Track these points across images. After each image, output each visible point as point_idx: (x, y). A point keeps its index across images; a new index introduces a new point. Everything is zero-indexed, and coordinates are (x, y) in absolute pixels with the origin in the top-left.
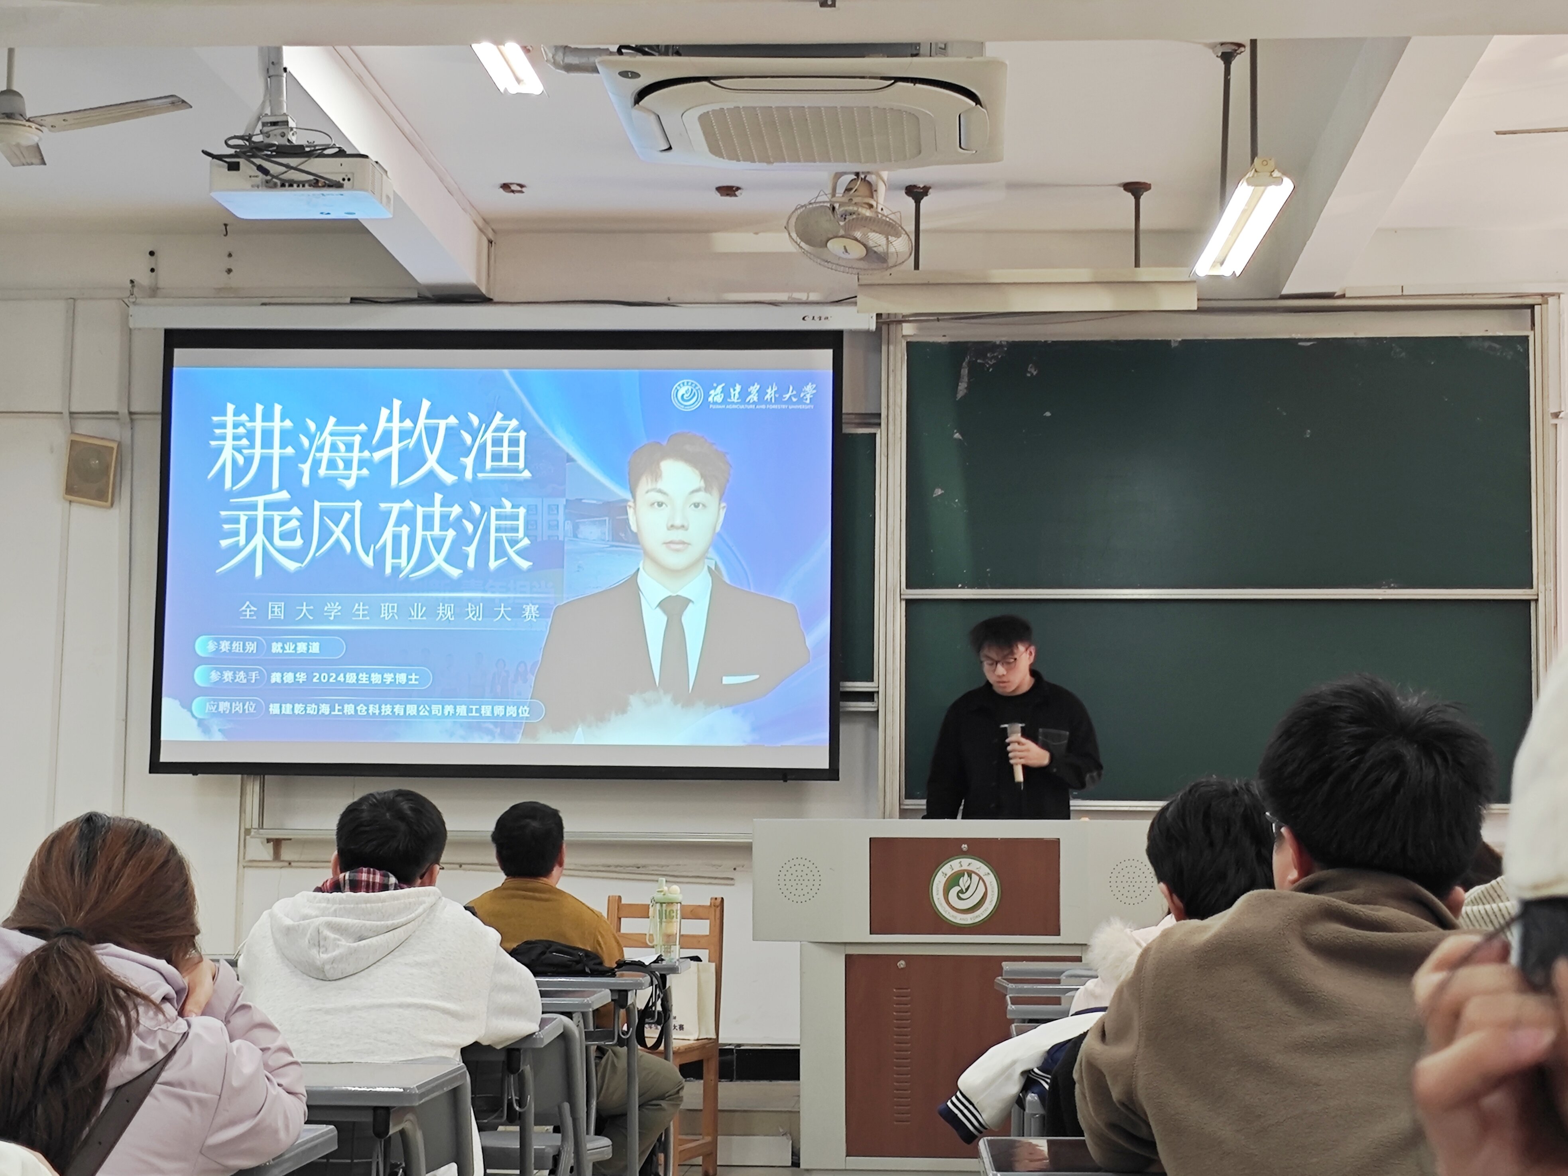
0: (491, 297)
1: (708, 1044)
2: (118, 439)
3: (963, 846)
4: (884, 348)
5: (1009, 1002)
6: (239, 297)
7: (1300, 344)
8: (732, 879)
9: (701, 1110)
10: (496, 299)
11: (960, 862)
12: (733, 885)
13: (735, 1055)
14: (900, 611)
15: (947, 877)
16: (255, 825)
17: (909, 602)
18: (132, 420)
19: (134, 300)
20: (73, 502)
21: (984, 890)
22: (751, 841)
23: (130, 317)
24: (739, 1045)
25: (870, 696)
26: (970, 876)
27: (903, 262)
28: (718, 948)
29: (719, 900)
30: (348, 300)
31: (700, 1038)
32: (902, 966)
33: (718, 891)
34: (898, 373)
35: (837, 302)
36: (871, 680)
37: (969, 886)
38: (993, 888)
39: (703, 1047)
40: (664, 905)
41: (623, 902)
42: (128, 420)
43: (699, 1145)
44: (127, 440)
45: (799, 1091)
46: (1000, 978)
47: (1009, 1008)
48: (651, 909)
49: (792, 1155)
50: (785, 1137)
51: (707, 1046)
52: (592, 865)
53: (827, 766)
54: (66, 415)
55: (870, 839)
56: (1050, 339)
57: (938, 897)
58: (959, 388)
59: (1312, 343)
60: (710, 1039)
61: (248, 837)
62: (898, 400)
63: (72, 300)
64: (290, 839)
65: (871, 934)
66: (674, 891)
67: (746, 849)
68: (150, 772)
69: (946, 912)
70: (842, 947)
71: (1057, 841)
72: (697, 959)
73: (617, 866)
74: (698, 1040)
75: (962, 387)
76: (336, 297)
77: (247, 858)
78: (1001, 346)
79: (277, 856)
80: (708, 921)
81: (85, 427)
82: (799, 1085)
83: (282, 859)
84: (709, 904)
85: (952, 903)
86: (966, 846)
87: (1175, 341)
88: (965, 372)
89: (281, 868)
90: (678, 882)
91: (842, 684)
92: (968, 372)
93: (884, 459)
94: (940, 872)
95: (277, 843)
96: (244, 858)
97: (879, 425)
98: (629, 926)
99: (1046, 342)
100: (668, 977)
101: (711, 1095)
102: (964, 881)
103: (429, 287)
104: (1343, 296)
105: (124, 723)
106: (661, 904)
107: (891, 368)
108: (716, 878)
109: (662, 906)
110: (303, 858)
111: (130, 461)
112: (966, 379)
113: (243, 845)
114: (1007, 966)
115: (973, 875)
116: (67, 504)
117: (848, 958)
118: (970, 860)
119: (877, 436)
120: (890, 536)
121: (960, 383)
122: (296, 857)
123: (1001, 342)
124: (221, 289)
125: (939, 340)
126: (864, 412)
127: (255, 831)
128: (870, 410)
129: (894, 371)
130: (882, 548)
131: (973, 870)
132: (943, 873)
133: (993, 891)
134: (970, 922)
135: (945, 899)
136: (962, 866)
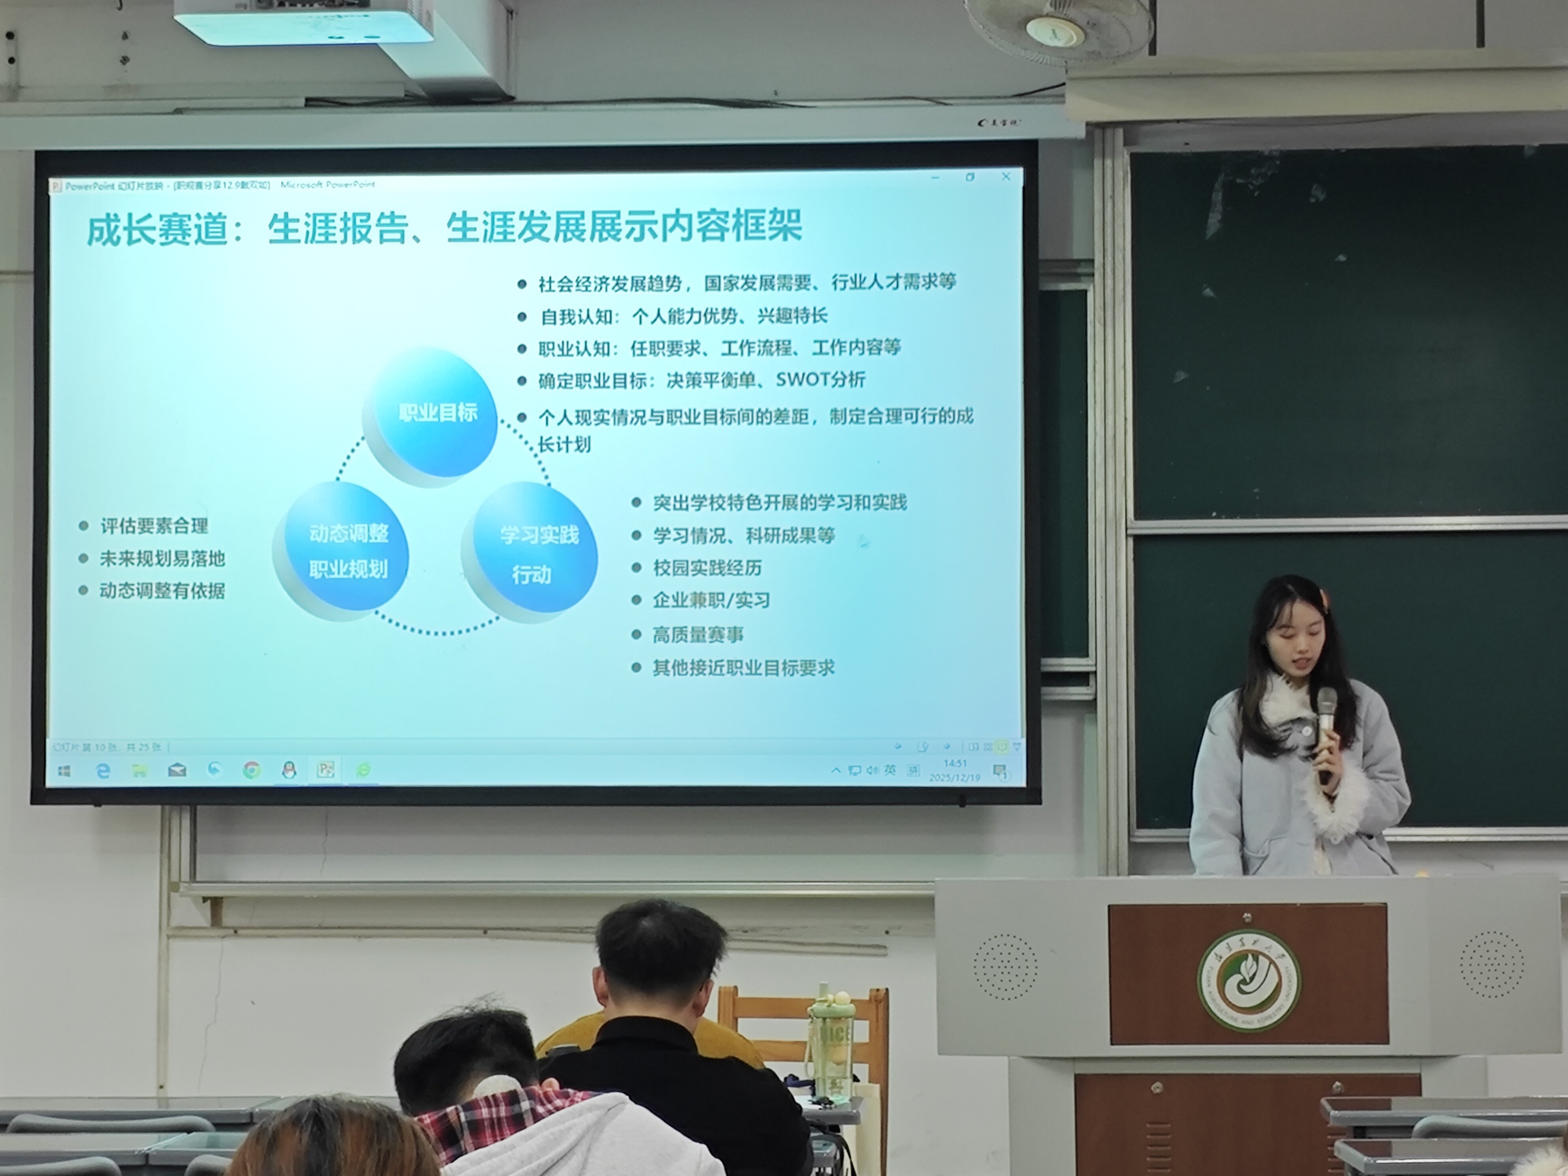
0: (512, 94)
3: (1246, 915)
4: (1097, 163)
6: (141, 101)
8: (886, 946)
10: (519, 98)
11: (1241, 940)
12: (885, 955)
14: (1125, 553)
15: (1222, 961)
16: (185, 876)
17: (1139, 540)
21: (1277, 980)
25: (1082, 678)
26: (1256, 959)
28: (882, 1062)
29: (882, 990)
30: (302, 102)
32: (1158, 1091)
34: (1119, 199)
36: (1086, 655)
37: (1254, 975)
38: (1290, 976)
40: (826, 1021)
41: (741, 994)
53: (1023, 784)
55: (1109, 906)
56: (1343, 146)
57: (1210, 989)
58: (1210, 221)
61: (173, 896)
62: (1119, 241)
64: (235, 897)
65: (1112, 1044)
68: (32, 803)
69: (1221, 1011)
70: (1070, 1064)
71: (1383, 908)
75: (1214, 220)
76: (283, 98)
77: (174, 923)
78: (1271, 157)
79: (216, 919)
80: (867, 1023)
83: (224, 925)
84: (867, 998)
85: (1228, 996)
86: (1249, 915)
88: (1218, 197)
89: (224, 937)
91: (1043, 660)
92: (1223, 198)
93: (1099, 328)
94: (1212, 953)
95: (216, 903)
96: (168, 925)
97: (1093, 275)
99: (1337, 151)
102: (1248, 967)
103: (424, 84)
107: (1109, 192)
108: (859, 946)
110: (256, 922)
112: (1219, 207)
113: (167, 907)
115: (1261, 957)
117: (1080, 1081)
118: (1256, 937)
119: (1089, 294)
120: (1110, 442)
121: (1211, 215)
122: (244, 922)
123: (1271, 151)
124: (114, 88)
125: (1179, 150)
126: (1068, 257)
127: (185, 887)
128: (1078, 253)
129: (1113, 197)
130: (1098, 461)
131: (1260, 950)
132: (1216, 955)
133: (1290, 981)
134: (1256, 1025)
135: (1219, 992)
136: (1243, 945)
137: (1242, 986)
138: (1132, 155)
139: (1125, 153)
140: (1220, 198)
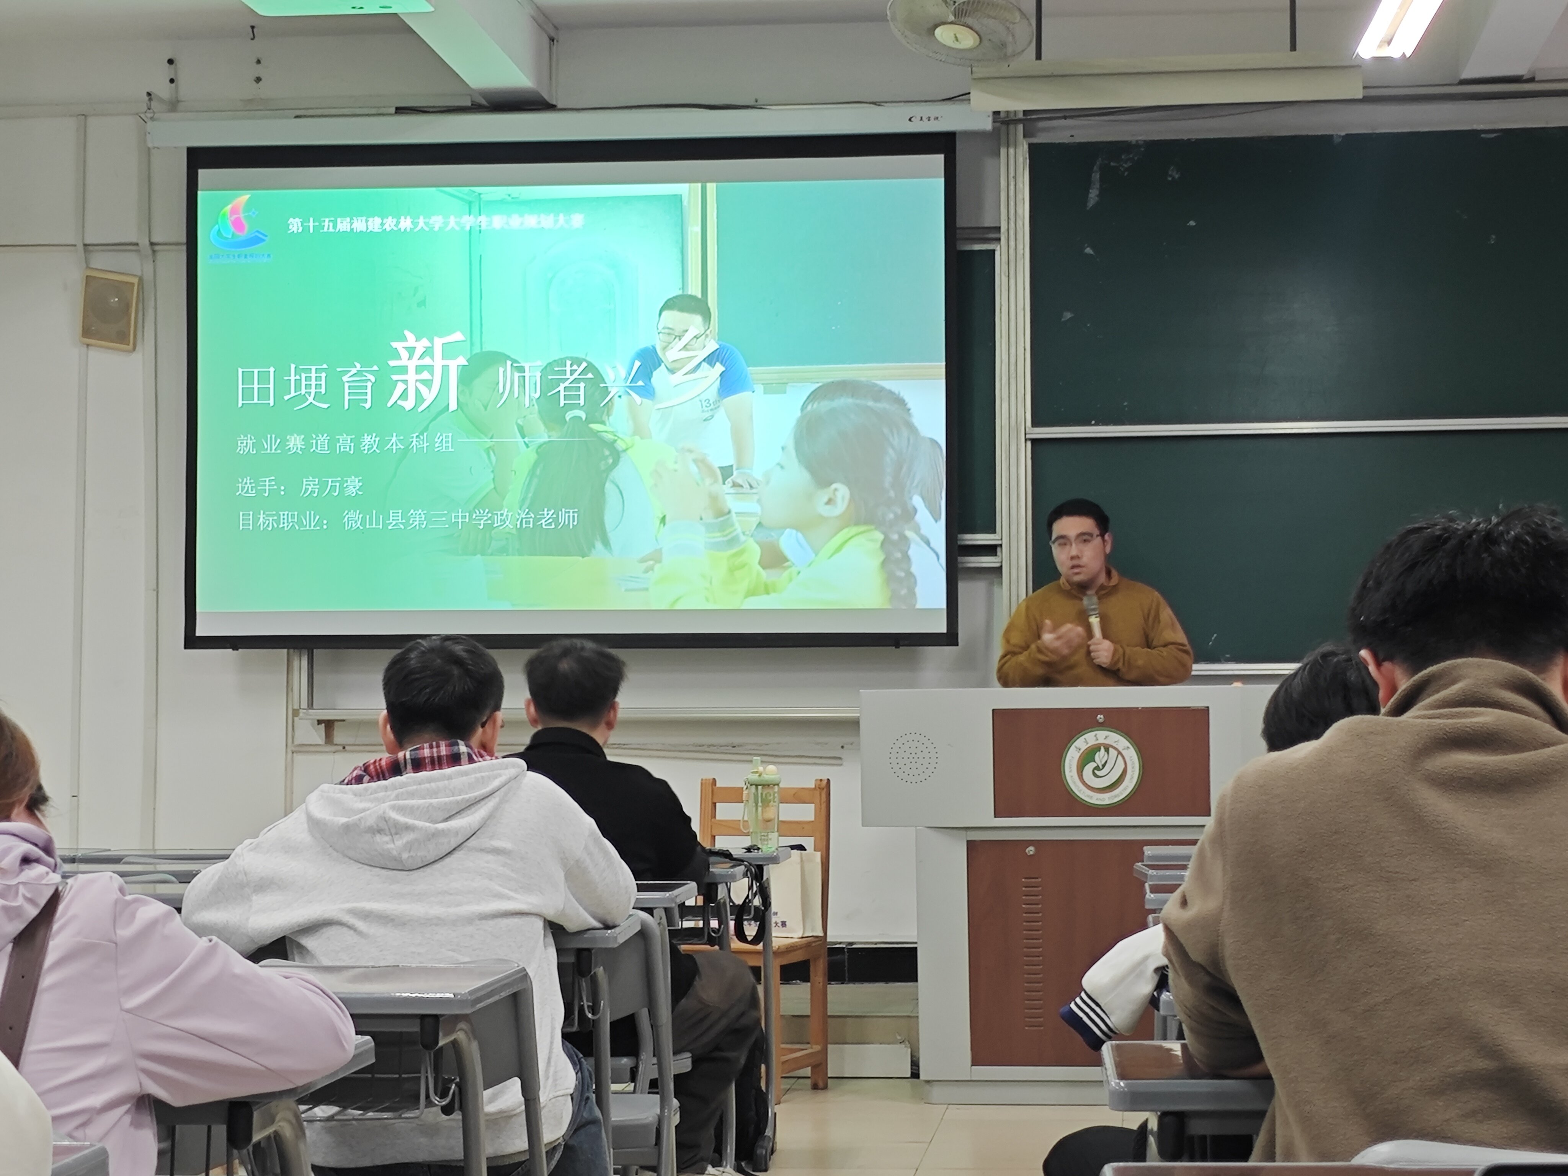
0: (554, 103)
1: (815, 942)
2: (139, 274)
3: (1099, 716)
4: (1003, 151)
5: (1148, 891)
6: (273, 110)
7: (1483, 136)
8: (840, 758)
9: (808, 1016)
10: (559, 106)
11: (1096, 736)
12: (841, 765)
13: (847, 954)
14: (1025, 453)
15: (1081, 751)
16: (304, 704)
17: (1034, 442)
18: (154, 251)
19: (151, 115)
20: (92, 345)
21: (1123, 766)
22: (858, 715)
23: (148, 135)
24: (851, 944)
25: (991, 550)
26: (1107, 750)
27: (1023, 51)
28: (824, 835)
29: (825, 782)
30: (393, 110)
31: (806, 935)
32: (1031, 853)
33: (823, 772)
34: (1019, 180)
35: (949, 99)
36: (994, 531)
37: (1106, 762)
38: (1133, 763)
39: (808, 945)
40: (760, 787)
41: (718, 785)
42: (150, 252)
43: (807, 1055)
44: (148, 276)
45: (917, 994)
46: (1140, 864)
47: (1147, 896)
48: (745, 792)
49: (912, 1065)
50: (903, 1045)
51: (814, 945)
52: (683, 745)
53: (944, 630)
54: (80, 247)
55: (993, 710)
56: (1194, 136)
57: (1071, 774)
58: (1090, 196)
59: (1495, 135)
60: (817, 937)
61: (296, 719)
62: (1020, 211)
63: (83, 117)
64: (344, 720)
65: (995, 817)
66: (771, 772)
67: (854, 724)
68: (185, 648)
69: (1080, 791)
70: (963, 833)
71: (1206, 710)
72: (801, 848)
73: (709, 746)
74: (802, 938)
75: (1093, 195)
76: (379, 108)
77: (297, 742)
78: (1137, 145)
79: (329, 739)
80: (813, 805)
81: (101, 261)
82: (917, 987)
83: (335, 743)
84: (814, 786)
85: (1085, 780)
86: (1102, 716)
87: (1340, 136)
88: (1096, 176)
89: (334, 752)
90: (775, 763)
91: (960, 536)
92: (1100, 178)
93: (1005, 279)
94: (1073, 746)
95: (329, 725)
96: (293, 743)
97: (999, 239)
98: (725, 811)
99: (1189, 140)
100: (765, 868)
101: (820, 1000)
102: (1100, 756)
103: (484, 94)
104: (1532, 80)
105: (155, 593)
106: (757, 785)
107: (1012, 174)
108: (821, 758)
109: (757, 789)
110: (357, 741)
111: (153, 299)
112: (1097, 185)
113: (291, 728)
114: (1148, 851)
115: (1111, 749)
116: (84, 348)
117: (971, 846)
118: (1106, 733)
119: (996, 252)
120: (1012, 368)
121: (1091, 191)
122: (351, 740)
123: (1137, 141)
124: (250, 101)
125: (1066, 141)
126: (981, 226)
127: (304, 713)
128: (988, 223)
129: (1015, 177)
130: (1003, 382)
131: (1110, 743)
132: (1076, 747)
133: (1133, 768)
134: (1107, 802)
135: (1079, 778)
136: (1097, 740)
137: (1096, 771)
138: (1031, 146)
139: (1025, 143)
140: (1098, 176)
